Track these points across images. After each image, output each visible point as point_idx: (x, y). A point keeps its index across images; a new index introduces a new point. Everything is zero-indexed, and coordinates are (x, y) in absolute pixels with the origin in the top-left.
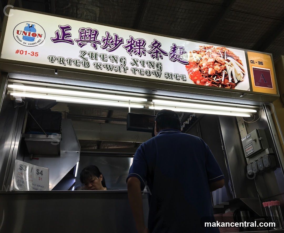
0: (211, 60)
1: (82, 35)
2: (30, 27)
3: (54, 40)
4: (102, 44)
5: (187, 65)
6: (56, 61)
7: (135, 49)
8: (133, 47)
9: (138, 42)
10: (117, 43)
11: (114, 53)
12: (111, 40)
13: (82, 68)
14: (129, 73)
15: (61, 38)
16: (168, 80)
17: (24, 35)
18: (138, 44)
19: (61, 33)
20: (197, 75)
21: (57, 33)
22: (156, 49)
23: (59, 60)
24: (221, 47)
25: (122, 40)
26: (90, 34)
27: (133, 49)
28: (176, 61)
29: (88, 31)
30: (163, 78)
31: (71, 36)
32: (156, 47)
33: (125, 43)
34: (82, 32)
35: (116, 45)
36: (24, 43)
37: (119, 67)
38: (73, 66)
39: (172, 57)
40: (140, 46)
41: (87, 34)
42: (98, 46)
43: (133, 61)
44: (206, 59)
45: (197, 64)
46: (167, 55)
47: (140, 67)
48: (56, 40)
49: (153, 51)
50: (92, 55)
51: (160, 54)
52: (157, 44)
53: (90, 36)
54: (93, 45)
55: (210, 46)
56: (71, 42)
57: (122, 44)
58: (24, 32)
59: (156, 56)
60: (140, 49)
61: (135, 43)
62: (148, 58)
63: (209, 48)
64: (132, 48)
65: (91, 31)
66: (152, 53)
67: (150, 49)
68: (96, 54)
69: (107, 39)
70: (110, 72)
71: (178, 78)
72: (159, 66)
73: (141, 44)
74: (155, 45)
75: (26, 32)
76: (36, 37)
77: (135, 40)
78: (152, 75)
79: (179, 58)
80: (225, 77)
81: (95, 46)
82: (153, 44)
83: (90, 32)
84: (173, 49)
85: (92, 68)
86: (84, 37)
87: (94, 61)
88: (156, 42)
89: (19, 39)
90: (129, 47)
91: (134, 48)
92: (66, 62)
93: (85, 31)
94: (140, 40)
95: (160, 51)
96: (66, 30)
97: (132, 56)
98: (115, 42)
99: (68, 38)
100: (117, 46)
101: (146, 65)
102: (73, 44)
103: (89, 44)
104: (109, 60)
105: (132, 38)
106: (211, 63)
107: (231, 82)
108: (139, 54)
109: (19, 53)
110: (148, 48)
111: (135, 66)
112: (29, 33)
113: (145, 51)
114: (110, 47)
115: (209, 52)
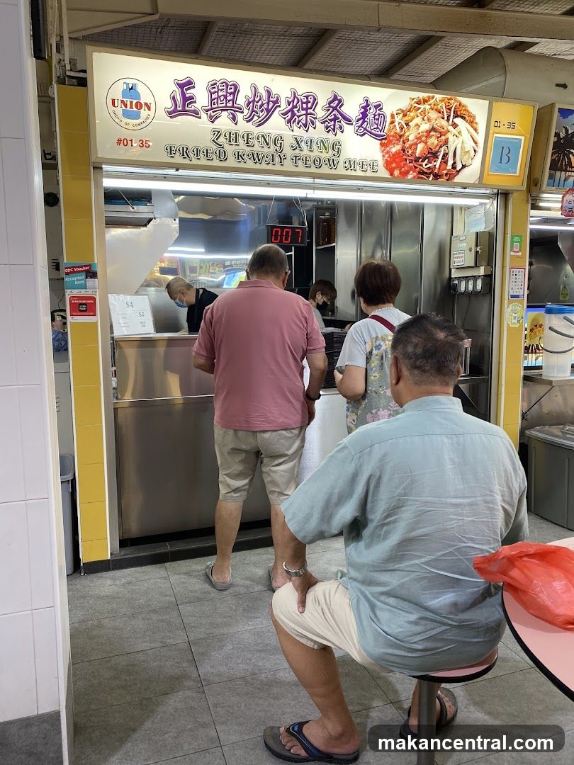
0: (425, 127)
1: (214, 96)
2: (130, 89)
3: (170, 113)
4: (246, 111)
5: (383, 141)
6: (178, 154)
7: (299, 117)
8: (296, 112)
9: (305, 100)
10: (270, 107)
11: (265, 129)
12: (260, 103)
13: (216, 163)
14: (288, 165)
15: (181, 108)
16: (349, 173)
17: (124, 108)
18: (304, 106)
19: (179, 98)
20: (397, 160)
21: (174, 98)
22: (334, 113)
23: (181, 152)
24: (449, 97)
25: (278, 99)
26: (225, 93)
27: (296, 117)
28: (364, 134)
29: (222, 87)
30: (341, 170)
31: (195, 102)
32: (335, 109)
33: (284, 106)
34: (213, 91)
35: (268, 110)
36: (126, 124)
37: (273, 155)
38: (203, 162)
39: (359, 127)
40: (306, 109)
41: (220, 94)
42: (240, 116)
43: (294, 142)
44: (418, 126)
45: (401, 136)
46: (352, 124)
47: (306, 152)
48: (173, 113)
49: (329, 117)
50: (230, 137)
51: (340, 122)
52: (337, 102)
53: (225, 97)
54: (231, 116)
55: (429, 97)
56: (196, 113)
57: (278, 109)
58: (122, 101)
59: (332, 127)
60: (307, 114)
61: (300, 103)
62: (318, 132)
63: (425, 101)
64: (293, 115)
65: (227, 85)
66: (326, 121)
67: (324, 113)
68: (236, 133)
69: (254, 101)
70: (258, 166)
71: (365, 167)
72: (336, 147)
73: (310, 105)
74: (332, 105)
75: (125, 100)
76: (142, 110)
77: (299, 97)
78: (323, 165)
79: (372, 128)
80: (442, 159)
81: (234, 118)
82: (330, 103)
83: (225, 88)
84: (363, 110)
85: (232, 162)
86: (216, 100)
87: (234, 147)
88: (335, 98)
89: (117, 117)
90: (290, 114)
91: (298, 114)
92: (191, 155)
93: (218, 87)
94: (307, 97)
95: (340, 117)
96: (186, 90)
97: (292, 130)
98: (265, 106)
99: (190, 106)
100: (270, 112)
101: (315, 147)
102: (200, 118)
103: (225, 114)
104: (256, 143)
105: (295, 94)
106: (425, 134)
107: (451, 168)
108: (305, 125)
109: (122, 144)
110: (320, 112)
111: (297, 151)
112: (131, 103)
113: (315, 118)
114: (259, 117)
115: (425, 110)
